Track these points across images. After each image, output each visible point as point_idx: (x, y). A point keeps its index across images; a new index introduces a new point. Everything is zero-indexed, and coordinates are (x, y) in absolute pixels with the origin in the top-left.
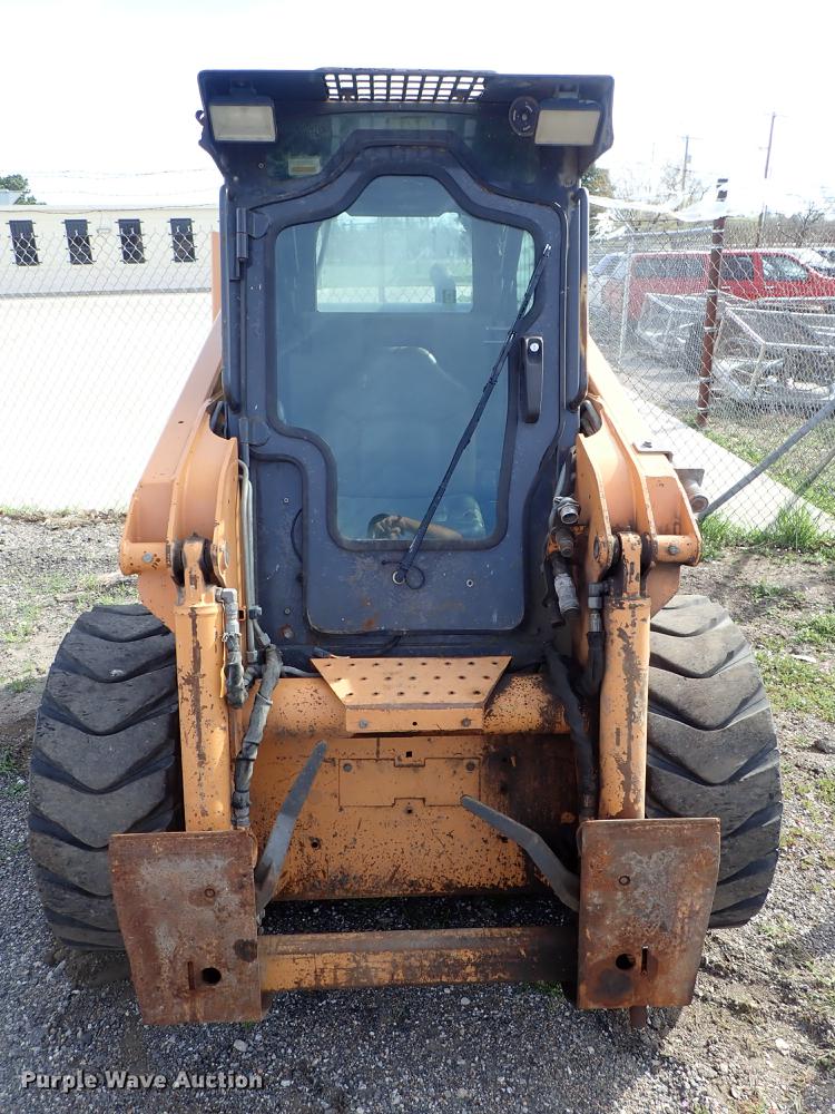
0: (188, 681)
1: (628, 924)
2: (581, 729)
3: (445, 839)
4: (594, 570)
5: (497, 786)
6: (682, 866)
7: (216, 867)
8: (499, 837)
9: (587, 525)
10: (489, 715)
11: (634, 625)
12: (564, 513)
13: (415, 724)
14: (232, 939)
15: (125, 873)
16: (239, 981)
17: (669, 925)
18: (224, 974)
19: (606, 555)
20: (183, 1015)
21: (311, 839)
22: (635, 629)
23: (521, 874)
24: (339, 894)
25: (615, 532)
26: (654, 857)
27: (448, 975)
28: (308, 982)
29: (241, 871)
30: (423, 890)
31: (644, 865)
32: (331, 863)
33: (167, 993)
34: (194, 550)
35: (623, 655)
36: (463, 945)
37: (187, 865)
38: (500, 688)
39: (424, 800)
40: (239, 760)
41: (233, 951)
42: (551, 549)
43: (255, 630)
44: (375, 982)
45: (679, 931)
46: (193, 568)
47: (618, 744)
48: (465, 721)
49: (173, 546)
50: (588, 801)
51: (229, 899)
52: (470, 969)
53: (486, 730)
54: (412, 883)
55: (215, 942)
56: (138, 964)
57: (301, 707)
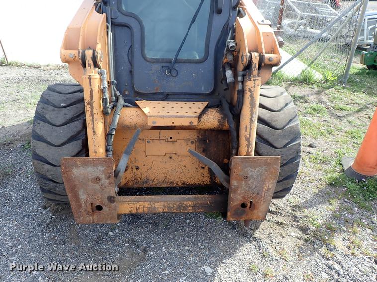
0: (88, 104)
1: (246, 192)
2: (233, 125)
3: (183, 168)
4: (240, 67)
5: (202, 150)
6: (266, 173)
7: (100, 170)
8: (202, 167)
9: (239, 51)
10: (200, 122)
11: (254, 87)
12: (231, 45)
13: (173, 123)
14: (107, 196)
15: (67, 171)
16: (109, 209)
17: (260, 193)
18: (104, 207)
19: (246, 60)
20: (90, 221)
21: (136, 167)
22: (255, 89)
23: (209, 180)
24: (145, 185)
25: (250, 52)
26: (257, 169)
27: (183, 210)
28: (134, 211)
29: (109, 172)
30: (175, 185)
31: (253, 172)
32: (143, 176)
33: (84, 213)
34: (89, 53)
35: (250, 98)
36: (188, 201)
37: (90, 169)
38: (204, 112)
39: (176, 154)
40: (108, 134)
41: (107, 199)
42: (225, 61)
43: (114, 89)
44: (157, 211)
45: (263, 195)
46: (89, 60)
47: (246, 131)
48: (191, 122)
49: (81, 51)
50: (234, 152)
51: (105, 181)
52: (190, 208)
53: (199, 127)
54: (171, 182)
55: (100, 196)
56: (73, 204)
57: (131, 117)
